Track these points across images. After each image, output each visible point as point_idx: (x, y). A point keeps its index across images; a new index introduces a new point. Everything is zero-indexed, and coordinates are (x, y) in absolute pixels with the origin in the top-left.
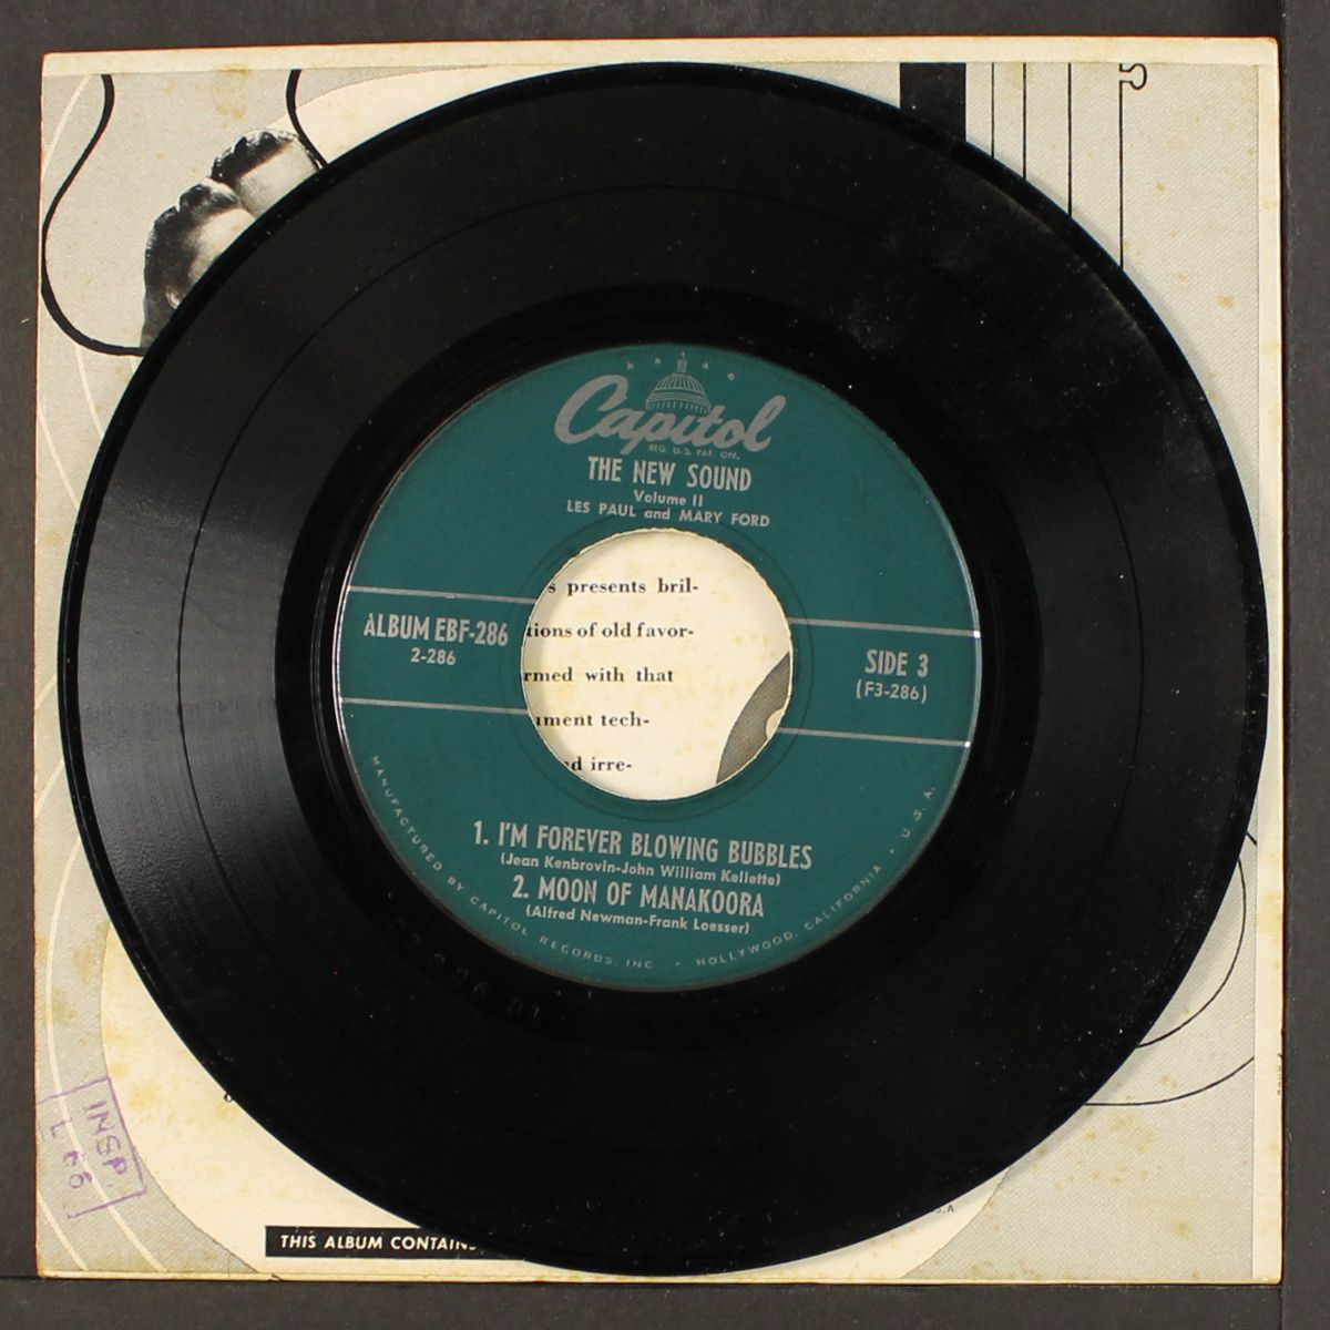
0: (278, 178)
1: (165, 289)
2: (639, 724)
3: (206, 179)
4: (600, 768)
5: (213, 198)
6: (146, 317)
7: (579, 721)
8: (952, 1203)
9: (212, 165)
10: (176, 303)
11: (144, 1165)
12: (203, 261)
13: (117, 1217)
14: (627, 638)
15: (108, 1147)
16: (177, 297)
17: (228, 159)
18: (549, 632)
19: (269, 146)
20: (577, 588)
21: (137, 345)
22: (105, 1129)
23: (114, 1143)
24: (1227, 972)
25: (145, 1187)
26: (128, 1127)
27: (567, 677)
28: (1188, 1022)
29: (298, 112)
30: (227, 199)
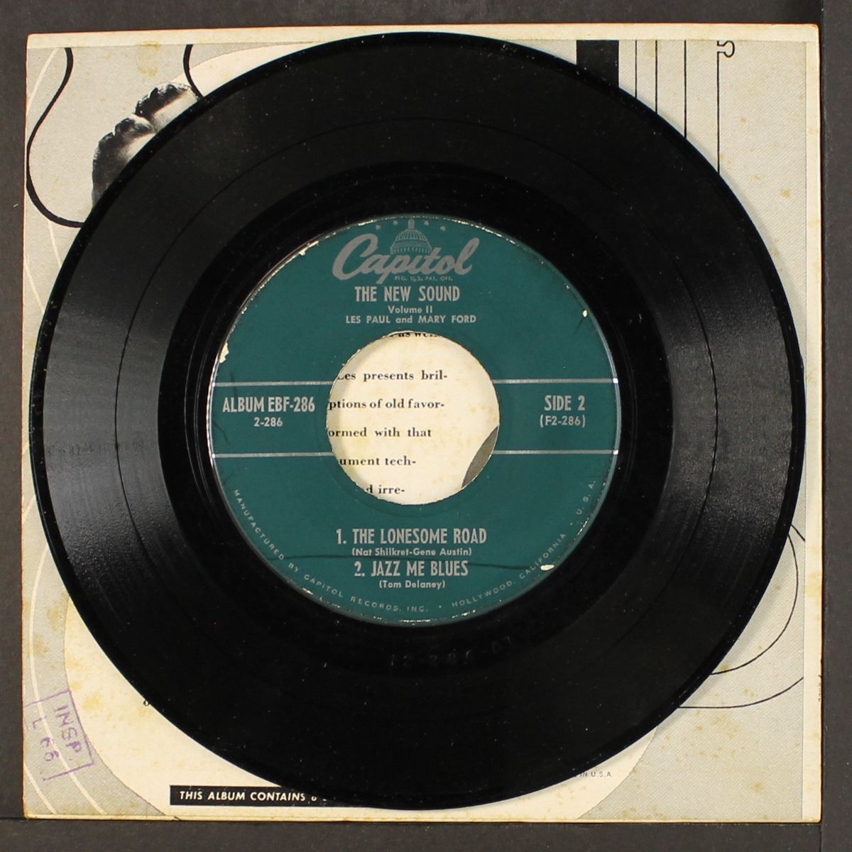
2: (409, 464)
3: (132, 115)
4: (384, 492)
5: (136, 127)
6: (93, 203)
7: (371, 462)
9: (136, 106)
11: (92, 746)
13: (75, 779)
14: (402, 409)
15: (69, 735)
17: (146, 102)
18: (352, 405)
19: (172, 93)
20: (370, 377)
22: (67, 724)
23: (73, 732)
24: (786, 623)
25: (93, 761)
26: (82, 722)
27: (363, 434)
28: (761, 655)
29: (191, 71)
30: (146, 128)
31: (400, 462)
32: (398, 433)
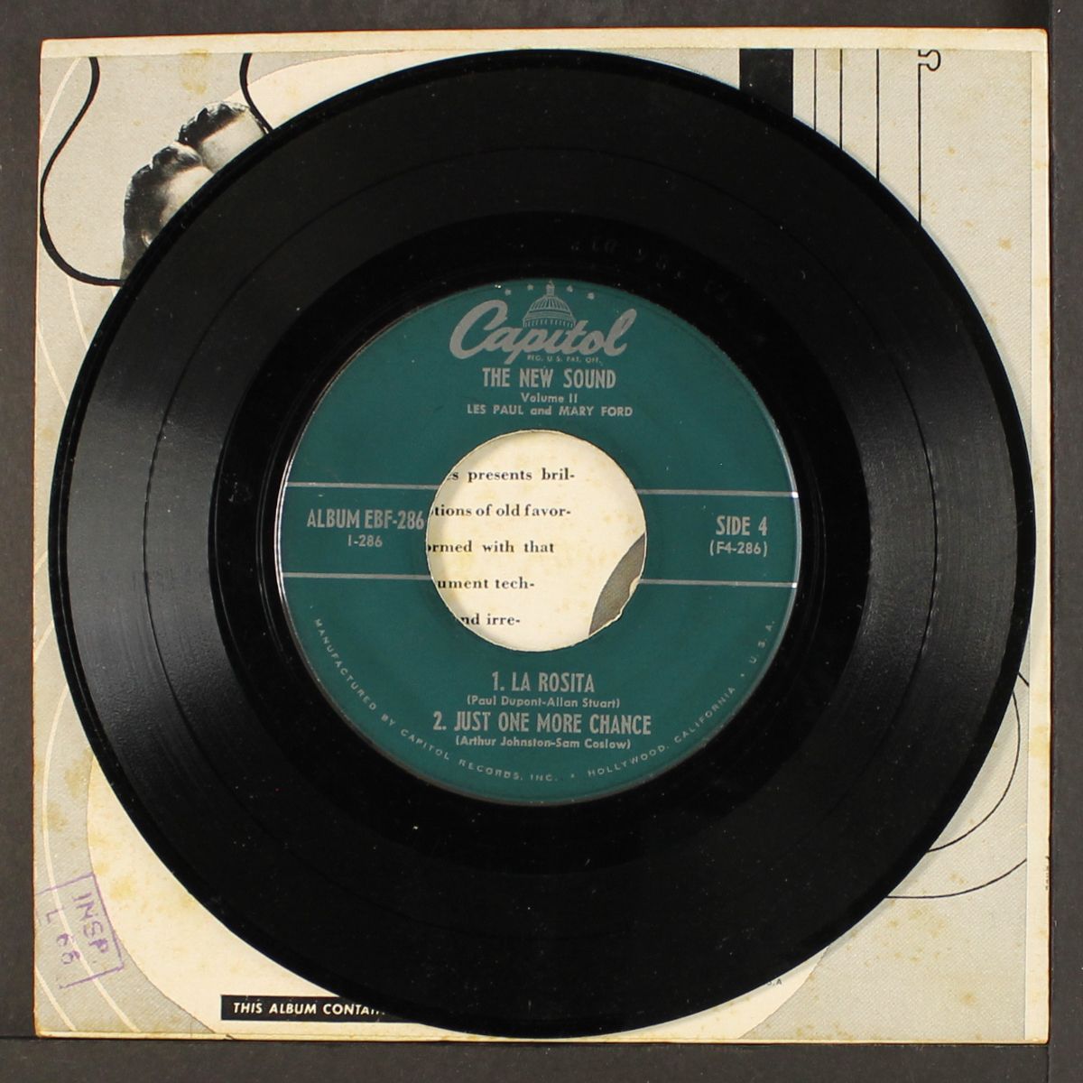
0: (232, 141)
1: (140, 233)
2: (526, 587)
3: (174, 142)
4: (494, 623)
5: (180, 159)
6: (125, 255)
7: (477, 584)
8: (781, 977)
9: (179, 131)
10: (148, 242)
11: (122, 945)
12: (171, 209)
13: (101, 987)
14: (517, 517)
15: (93, 929)
16: (150, 239)
17: (192, 127)
18: (453, 512)
19: (226, 115)
20: (476, 476)
21: (118, 278)
22: (91, 916)
23: (97, 927)
24: (1005, 790)
25: (123, 963)
26: (109, 915)
27: (468, 548)
28: (973, 830)
29: (249, 88)
30: (192, 159)
31: (514, 585)
32: (512, 547)
